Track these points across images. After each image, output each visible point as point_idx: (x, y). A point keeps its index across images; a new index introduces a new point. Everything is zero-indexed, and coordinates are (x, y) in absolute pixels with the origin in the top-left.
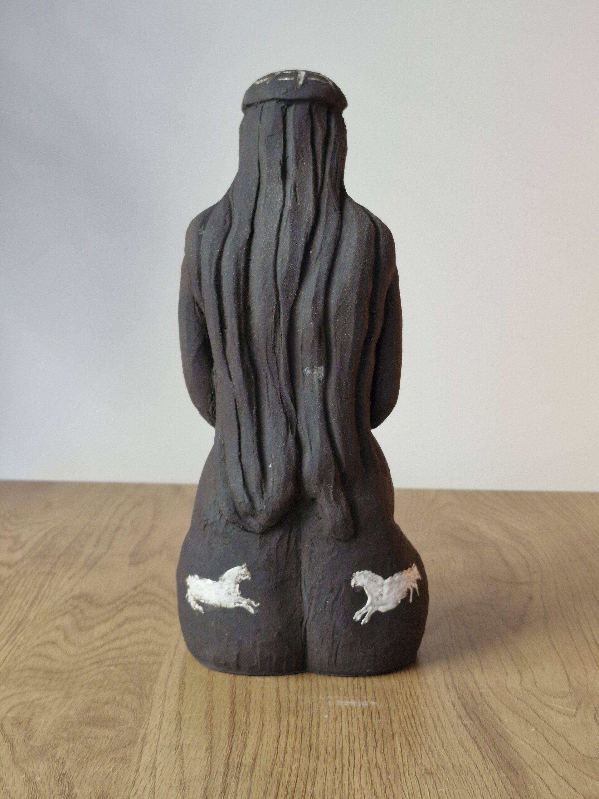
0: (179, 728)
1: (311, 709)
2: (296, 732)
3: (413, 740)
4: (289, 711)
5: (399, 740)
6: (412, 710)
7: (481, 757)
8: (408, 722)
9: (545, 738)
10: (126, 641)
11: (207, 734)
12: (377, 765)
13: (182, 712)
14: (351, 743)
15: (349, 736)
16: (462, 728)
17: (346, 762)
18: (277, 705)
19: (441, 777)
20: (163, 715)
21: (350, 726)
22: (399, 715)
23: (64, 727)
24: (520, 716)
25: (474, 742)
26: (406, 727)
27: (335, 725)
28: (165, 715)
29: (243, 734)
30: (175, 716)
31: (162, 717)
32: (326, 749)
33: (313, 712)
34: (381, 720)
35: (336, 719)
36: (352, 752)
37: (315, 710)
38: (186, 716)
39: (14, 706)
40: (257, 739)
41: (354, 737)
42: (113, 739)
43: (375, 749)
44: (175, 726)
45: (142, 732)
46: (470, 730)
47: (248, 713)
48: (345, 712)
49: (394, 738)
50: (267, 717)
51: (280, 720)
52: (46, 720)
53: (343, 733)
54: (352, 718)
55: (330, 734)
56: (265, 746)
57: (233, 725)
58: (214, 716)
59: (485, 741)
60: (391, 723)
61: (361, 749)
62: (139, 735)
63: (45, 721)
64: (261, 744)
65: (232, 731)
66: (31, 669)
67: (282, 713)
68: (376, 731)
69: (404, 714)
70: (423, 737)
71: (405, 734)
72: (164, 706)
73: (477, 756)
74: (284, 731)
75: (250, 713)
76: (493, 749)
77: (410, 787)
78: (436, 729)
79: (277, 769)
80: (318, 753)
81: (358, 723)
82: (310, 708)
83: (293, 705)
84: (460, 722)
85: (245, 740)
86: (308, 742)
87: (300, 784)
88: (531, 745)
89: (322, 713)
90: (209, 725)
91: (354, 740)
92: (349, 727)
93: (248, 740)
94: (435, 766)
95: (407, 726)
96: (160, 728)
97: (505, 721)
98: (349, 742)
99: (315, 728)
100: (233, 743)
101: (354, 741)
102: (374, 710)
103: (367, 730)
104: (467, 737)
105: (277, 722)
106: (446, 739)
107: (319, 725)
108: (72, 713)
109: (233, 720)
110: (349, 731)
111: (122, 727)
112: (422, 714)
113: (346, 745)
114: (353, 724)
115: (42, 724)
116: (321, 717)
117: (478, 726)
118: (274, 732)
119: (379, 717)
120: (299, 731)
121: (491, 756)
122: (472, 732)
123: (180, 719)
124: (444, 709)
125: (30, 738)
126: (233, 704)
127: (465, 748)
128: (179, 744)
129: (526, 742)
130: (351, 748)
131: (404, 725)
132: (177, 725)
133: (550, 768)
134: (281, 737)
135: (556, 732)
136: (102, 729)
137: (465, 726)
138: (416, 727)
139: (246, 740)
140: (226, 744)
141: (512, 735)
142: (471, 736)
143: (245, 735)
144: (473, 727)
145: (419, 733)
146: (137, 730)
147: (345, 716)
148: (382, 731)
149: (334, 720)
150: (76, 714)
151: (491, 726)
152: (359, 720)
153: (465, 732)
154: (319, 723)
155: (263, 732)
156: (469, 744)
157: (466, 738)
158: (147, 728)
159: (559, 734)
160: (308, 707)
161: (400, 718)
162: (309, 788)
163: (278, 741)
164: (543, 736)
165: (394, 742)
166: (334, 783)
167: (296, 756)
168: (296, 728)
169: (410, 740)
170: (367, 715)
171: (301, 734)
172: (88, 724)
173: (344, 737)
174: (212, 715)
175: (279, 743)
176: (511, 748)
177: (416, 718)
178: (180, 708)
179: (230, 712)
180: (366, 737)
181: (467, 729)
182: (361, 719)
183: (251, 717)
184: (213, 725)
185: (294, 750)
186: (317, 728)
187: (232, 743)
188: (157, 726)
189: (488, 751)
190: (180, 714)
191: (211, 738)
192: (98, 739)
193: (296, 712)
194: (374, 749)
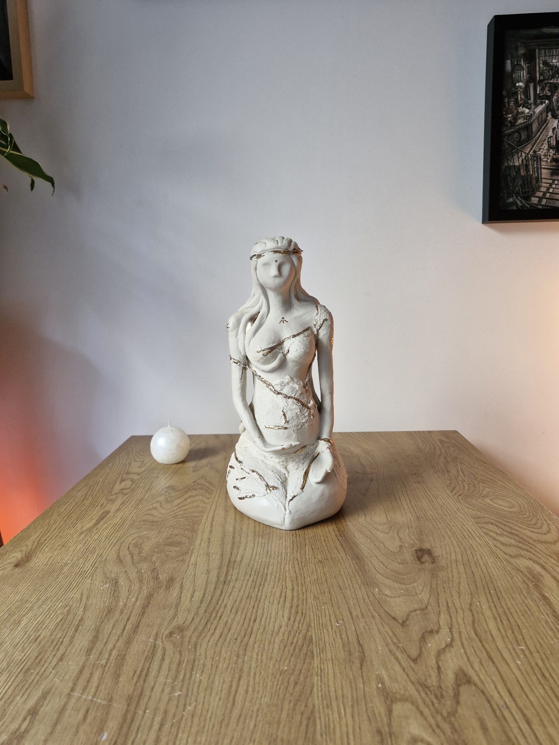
4: (259, 536)
7: (344, 554)
10: (188, 507)
12: (297, 559)
17: (283, 558)
19: (326, 564)
32: (275, 553)
35: (280, 539)
36: (286, 554)
39: (135, 538)
43: (297, 552)
66: (144, 521)
73: (343, 554)
76: (350, 550)
77: (311, 569)
79: (252, 562)
83: (261, 533)
87: (262, 570)
94: (324, 559)
121: (349, 553)
124: (329, 532)
131: (311, 540)
133: (376, 558)
137: (338, 539)
156: (339, 547)
162: (265, 571)
163: (253, 550)
166: (277, 568)
167: (261, 556)
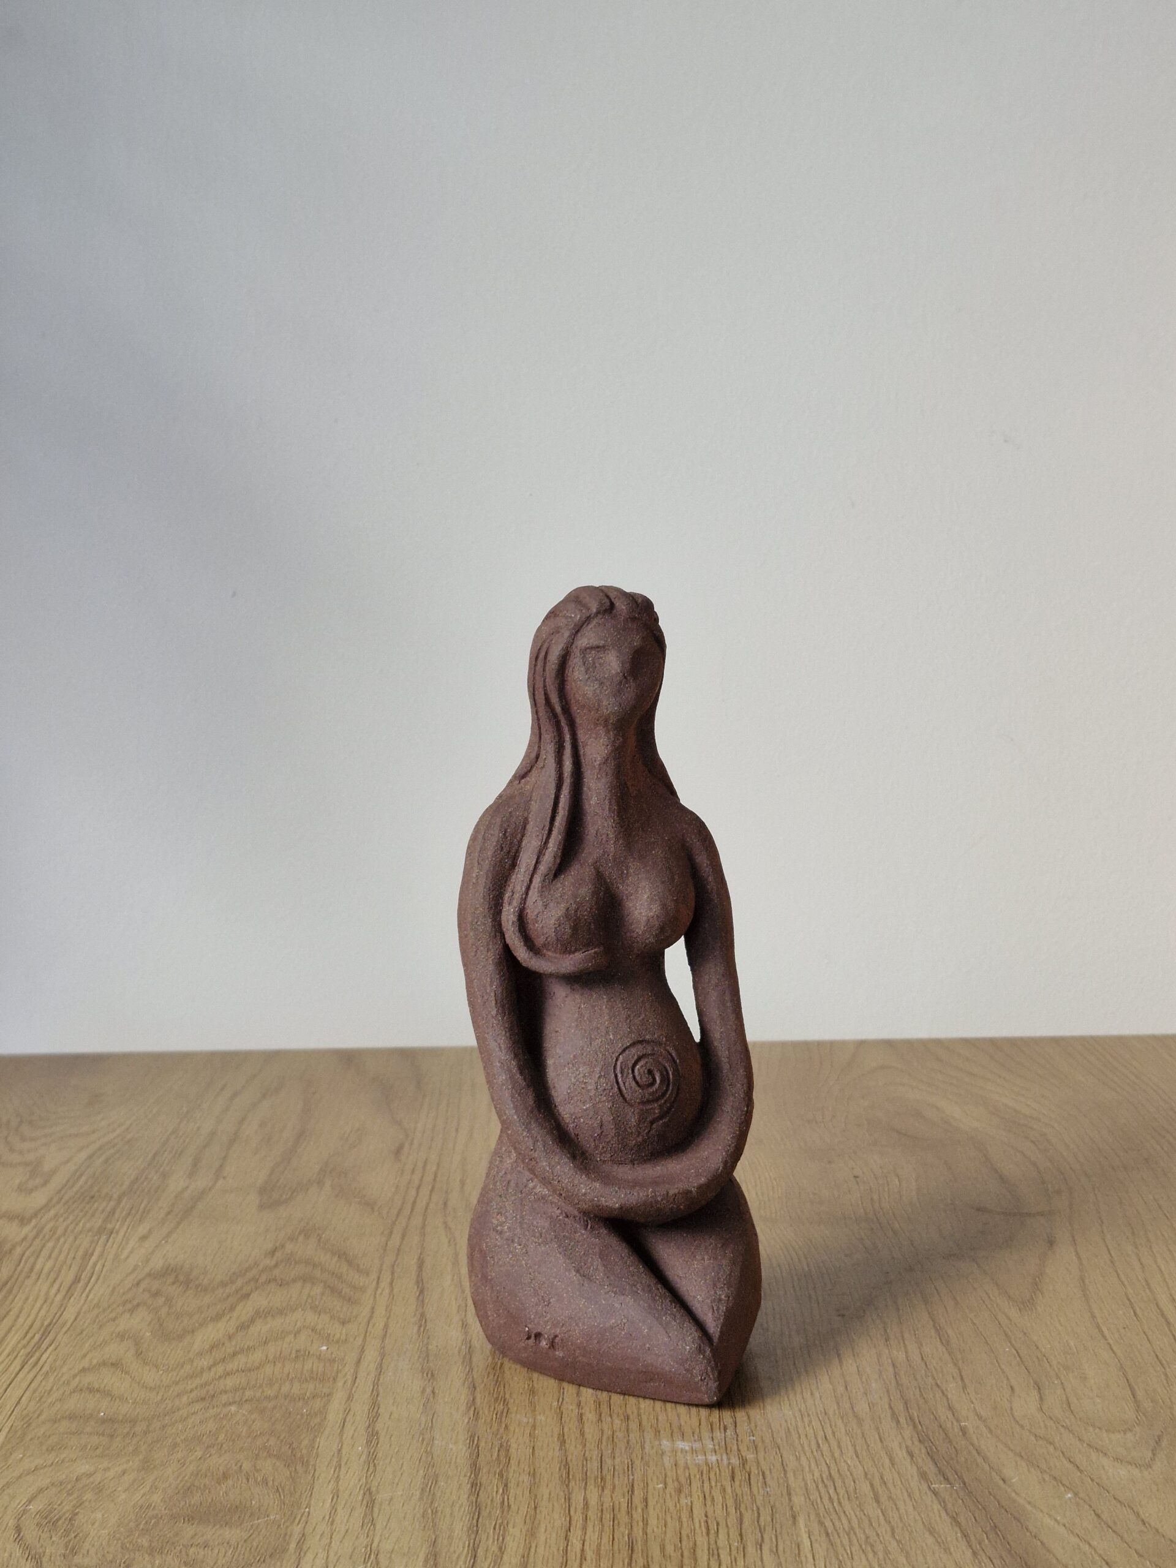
0: (369, 1521)
1: (630, 1472)
2: (602, 1518)
3: (833, 1524)
5: (806, 1526)
6: (829, 1468)
8: (823, 1490)
9: (1094, 1511)
11: (426, 1528)
13: (374, 1489)
14: (712, 1537)
15: (707, 1522)
16: (929, 1498)
18: (562, 1467)
20: (336, 1495)
21: (709, 1503)
22: (803, 1479)
23: (141, 1526)
24: (1042, 1472)
25: (954, 1524)
26: (819, 1500)
27: (679, 1502)
28: (340, 1496)
29: (497, 1526)
30: (360, 1498)
31: (335, 1500)
33: (633, 1479)
34: (768, 1489)
37: (638, 1475)
38: (382, 1496)
40: (526, 1535)
41: (718, 1524)
42: (240, 1546)
44: (362, 1515)
45: (297, 1530)
46: (944, 1502)
47: (506, 1485)
48: (698, 1476)
49: (797, 1523)
50: (544, 1491)
51: (568, 1499)
52: (106, 1516)
53: (694, 1516)
54: (711, 1487)
55: (669, 1520)
56: (541, 1550)
57: (477, 1510)
58: (438, 1494)
59: (976, 1520)
60: (789, 1494)
61: (732, 1548)
62: (290, 1536)
63: (103, 1515)
64: (533, 1546)
65: (475, 1521)
67: (572, 1483)
68: (761, 1512)
69: (813, 1475)
70: (854, 1517)
71: (818, 1515)
72: (338, 1479)
74: (578, 1518)
75: (509, 1485)
78: (877, 1501)
80: (647, 1556)
81: (724, 1498)
82: (628, 1470)
84: (925, 1487)
85: (501, 1538)
86: (627, 1537)
88: (1067, 1525)
89: (652, 1480)
90: (430, 1511)
91: (718, 1529)
92: (705, 1504)
93: (508, 1538)
95: (821, 1498)
96: (332, 1524)
97: (1014, 1480)
98: (708, 1534)
99: (640, 1510)
100: (479, 1545)
101: (718, 1531)
102: (754, 1471)
103: (743, 1509)
104: (940, 1516)
105: (563, 1500)
106: (899, 1521)
107: (647, 1503)
108: (156, 1498)
109: (476, 1502)
110: (706, 1512)
111: (256, 1522)
112: (848, 1473)
113: (702, 1540)
114: (713, 1499)
115: (97, 1524)
116: (651, 1487)
117: (961, 1494)
118: (559, 1520)
119: (765, 1482)
120: (608, 1516)
122: (949, 1506)
123: (370, 1500)
125: (74, 1552)
126: (475, 1468)
127: (936, 1536)
128: (371, 1551)
129: (1056, 1520)
130: (713, 1546)
132: (365, 1515)
134: (571, 1530)
135: (1115, 1498)
136: (218, 1526)
138: (839, 1499)
139: (503, 1539)
140: (464, 1548)
141: (1029, 1507)
142: (947, 1514)
143: (502, 1529)
144: (951, 1495)
145: (844, 1512)
146: (287, 1527)
147: (696, 1484)
148: (772, 1510)
149: (675, 1491)
150: (165, 1502)
151: (987, 1493)
152: (724, 1490)
153: (936, 1506)
154: (646, 1500)
155: (536, 1522)
157: (938, 1518)
158: (307, 1523)
159: (1120, 1502)
160: (624, 1470)
161: (806, 1484)
164: (1090, 1506)
165: (795, 1529)
168: (602, 1510)
169: (827, 1524)
170: (740, 1481)
171: (612, 1523)
172: (190, 1519)
173: (697, 1525)
174: (434, 1494)
175: (568, 1541)
176: (1028, 1534)
177: (839, 1483)
178: (369, 1481)
179: (469, 1486)
180: (741, 1524)
181: (939, 1500)
182: (729, 1490)
183: (512, 1492)
184: (436, 1511)
185: (599, 1554)
186: (643, 1510)
187: (476, 1545)
188: (327, 1518)
189: (983, 1541)
190: (370, 1493)
191: (434, 1537)
192: (210, 1548)
193: (600, 1480)
194: (758, 1547)
